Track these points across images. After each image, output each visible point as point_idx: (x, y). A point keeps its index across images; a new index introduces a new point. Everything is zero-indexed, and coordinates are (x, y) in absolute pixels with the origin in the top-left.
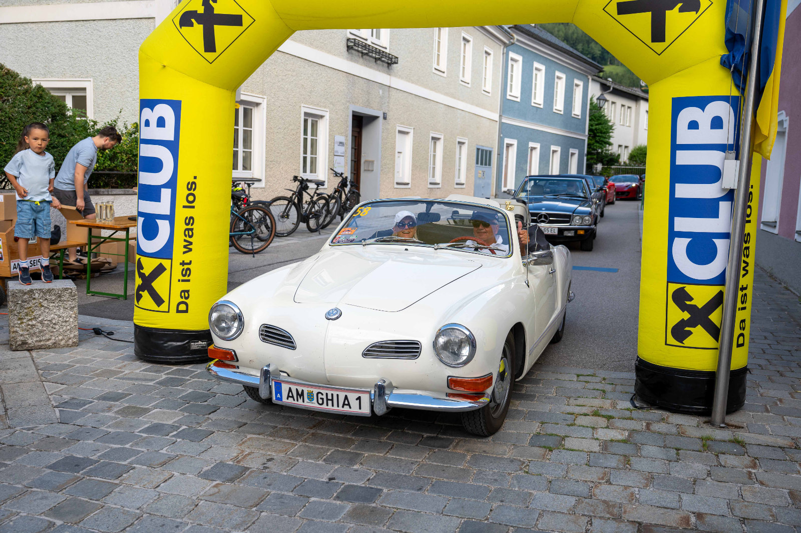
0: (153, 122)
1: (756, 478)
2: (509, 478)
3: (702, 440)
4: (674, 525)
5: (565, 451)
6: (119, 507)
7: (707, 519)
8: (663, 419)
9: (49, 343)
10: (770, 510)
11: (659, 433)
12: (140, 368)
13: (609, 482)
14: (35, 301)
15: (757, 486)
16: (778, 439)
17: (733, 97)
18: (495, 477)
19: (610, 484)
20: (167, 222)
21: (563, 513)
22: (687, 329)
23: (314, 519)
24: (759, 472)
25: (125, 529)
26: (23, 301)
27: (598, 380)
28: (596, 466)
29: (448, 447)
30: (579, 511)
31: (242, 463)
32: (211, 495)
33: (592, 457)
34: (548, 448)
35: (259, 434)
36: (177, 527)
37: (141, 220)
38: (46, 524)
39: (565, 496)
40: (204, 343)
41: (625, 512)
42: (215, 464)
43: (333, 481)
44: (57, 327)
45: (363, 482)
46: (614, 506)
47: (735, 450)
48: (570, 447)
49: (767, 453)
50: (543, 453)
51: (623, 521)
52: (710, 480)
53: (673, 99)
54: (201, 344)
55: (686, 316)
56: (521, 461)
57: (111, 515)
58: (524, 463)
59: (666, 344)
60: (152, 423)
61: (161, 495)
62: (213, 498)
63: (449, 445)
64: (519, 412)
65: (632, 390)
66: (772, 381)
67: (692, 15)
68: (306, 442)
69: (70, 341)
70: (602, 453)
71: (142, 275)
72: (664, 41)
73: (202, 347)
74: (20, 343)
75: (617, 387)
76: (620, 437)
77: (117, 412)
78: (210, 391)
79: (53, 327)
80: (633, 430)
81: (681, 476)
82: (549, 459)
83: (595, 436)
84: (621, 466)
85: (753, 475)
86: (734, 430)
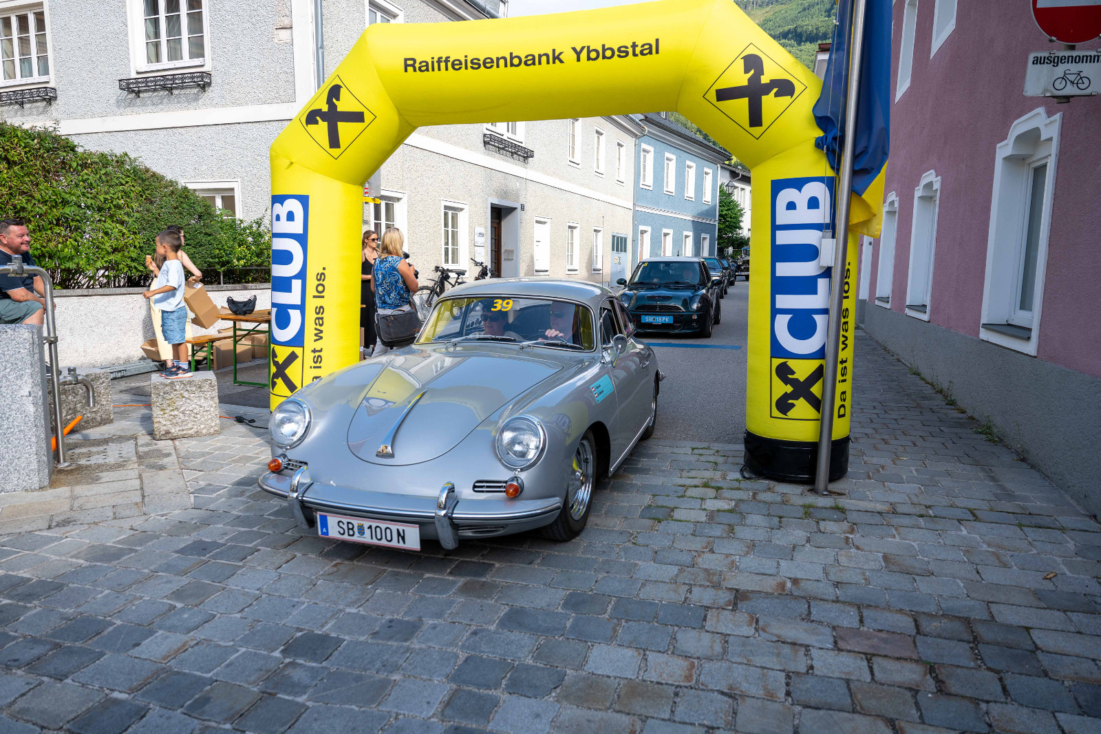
0: (283, 217)
1: (853, 543)
2: (617, 550)
3: (805, 508)
4: (770, 591)
5: (674, 522)
6: (240, 588)
7: (802, 584)
9: (191, 432)
10: (864, 574)
11: (764, 502)
13: (712, 551)
14: (176, 393)
15: (853, 551)
16: (878, 505)
17: (828, 177)
18: (604, 549)
19: (713, 552)
20: (298, 312)
21: (664, 582)
22: (790, 401)
23: (426, 595)
24: (855, 537)
25: (243, 610)
26: (164, 393)
27: (711, 452)
28: (701, 535)
30: (680, 580)
32: (329, 574)
33: (698, 527)
34: (657, 519)
36: (294, 606)
37: (275, 310)
38: (168, 607)
39: (669, 566)
41: (724, 580)
44: (198, 416)
45: (477, 558)
46: (714, 574)
47: (835, 517)
48: (679, 518)
50: (652, 524)
51: (722, 589)
52: (809, 546)
53: (772, 181)
55: (789, 389)
56: (629, 532)
57: (231, 597)
58: (632, 534)
59: (771, 417)
61: (282, 576)
62: (331, 577)
64: (633, 486)
65: (742, 461)
66: (877, 449)
67: (787, 100)
69: (212, 429)
70: (708, 523)
71: (276, 363)
72: (761, 125)
74: (164, 433)
75: (729, 458)
76: (726, 507)
77: (249, 497)
79: (194, 417)
80: (740, 500)
81: (780, 543)
82: (657, 530)
83: (703, 507)
84: (724, 536)
85: (850, 540)
86: (837, 497)
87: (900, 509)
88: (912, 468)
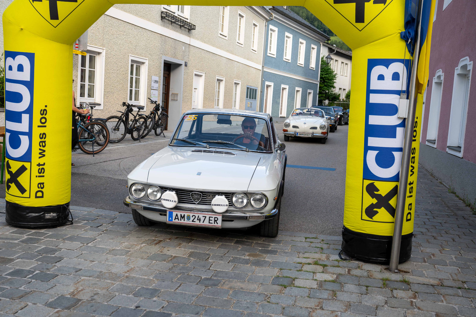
1: (416, 305)
2: (257, 306)
3: (383, 281)
5: (294, 288)
8: (359, 267)
11: (356, 276)
12: (9, 231)
13: (322, 308)
15: (416, 310)
16: (431, 280)
17: (405, 59)
18: (248, 305)
19: (323, 309)
22: (375, 209)
24: (417, 301)
27: (319, 241)
28: (314, 297)
29: (217, 285)
31: (76, 296)
33: (312, 292)
34: (283, 286)
35: (90, 277)
40: (54, 214)
42: (57, 297)
43: (138, 308)
45: (159, 309)
47: (403, 287)
48: (299, 285)
49: (423, 289)
50: (280, 289)
52: (387, 307)
53: (368, 59)
54: (52, 215)
55: (375, 201)
56: (265, 294)
58: (267, 296)
59: (362, 219)
60: (15, 269)
63: (219, 284)
64: (266, 262)
65: (340, 248)
66: (429, 243)
67: (381, 6)
68: (121, 282)
70: (319, 289)
72: (363, 22)
73: (53, 217)
75: (331, 245)
76: (330, 279)
78: (57, 247)
80: (340, 274)
81: (368, 304)
82: (283, 293)
83: (315, 278)
84: (330, 298)
85: (414, 303)
86: (404, 274)
87: (446, 283)
88: (453, 256)
